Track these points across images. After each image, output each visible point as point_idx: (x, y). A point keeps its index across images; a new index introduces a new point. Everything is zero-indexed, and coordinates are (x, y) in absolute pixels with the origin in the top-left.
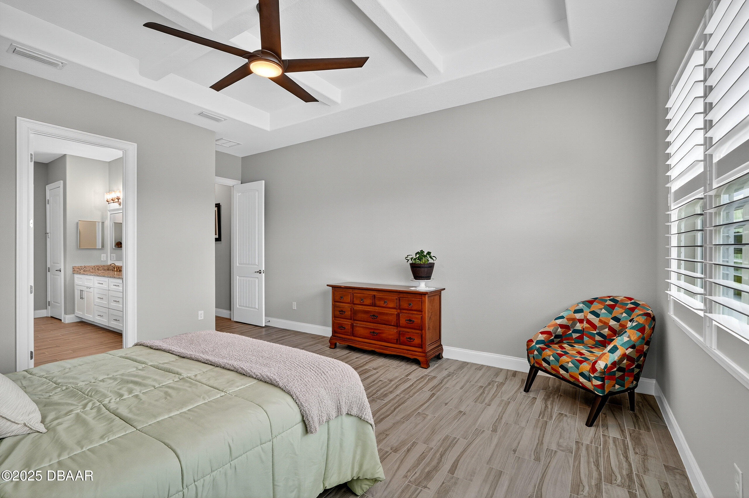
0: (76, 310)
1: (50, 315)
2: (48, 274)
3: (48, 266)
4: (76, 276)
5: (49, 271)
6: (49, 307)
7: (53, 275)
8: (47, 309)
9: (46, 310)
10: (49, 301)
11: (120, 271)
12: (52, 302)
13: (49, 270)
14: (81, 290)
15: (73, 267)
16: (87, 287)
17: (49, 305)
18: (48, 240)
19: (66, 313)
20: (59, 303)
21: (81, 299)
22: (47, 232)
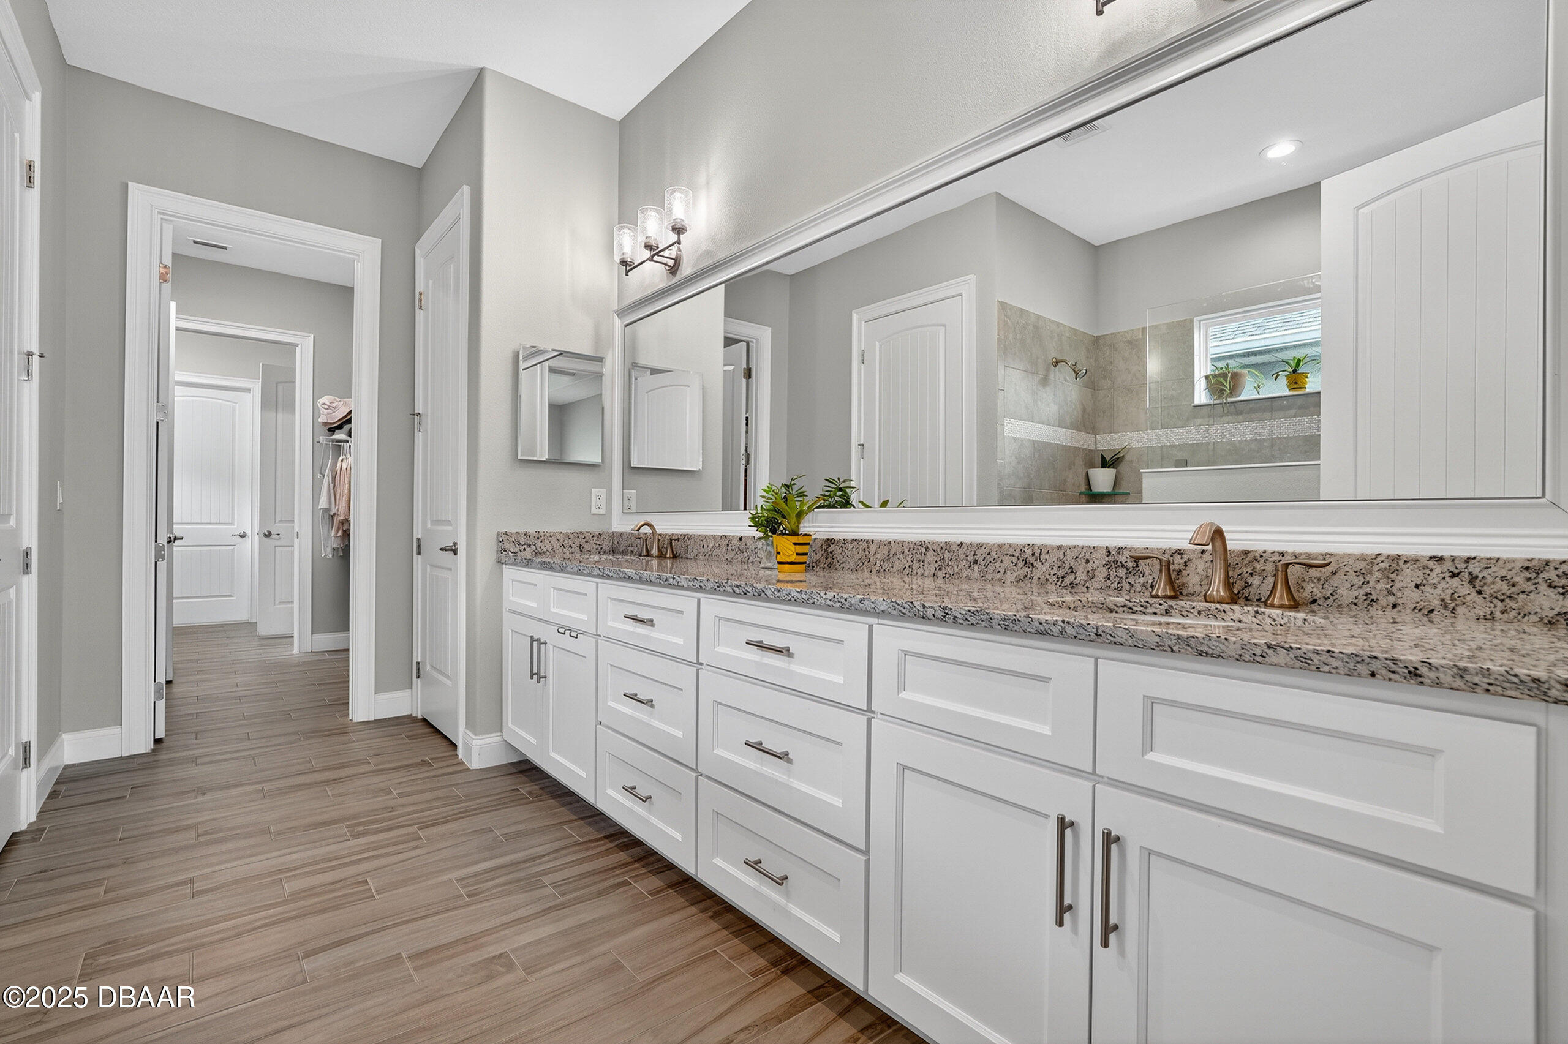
0: (510, 719)
1: (419, 712)
2: (418, 560)
3: (418, 533)
4: (511, 573)
5: (419, 553)
6: (419, 680)
7: (432, 566)
8: (411, 688)
9: (407, 693)
10: (419, 660)
11: (675, 557)
12: (428, 668)
13: (419, 546)
14: (532, 637)
15: (498, 534)
16: (563, 630)
17: (418, 677)
18: (419, 438)
19: (471, 725)
20: (447, 677)
21: (532, 678)
22: (416, 411)
